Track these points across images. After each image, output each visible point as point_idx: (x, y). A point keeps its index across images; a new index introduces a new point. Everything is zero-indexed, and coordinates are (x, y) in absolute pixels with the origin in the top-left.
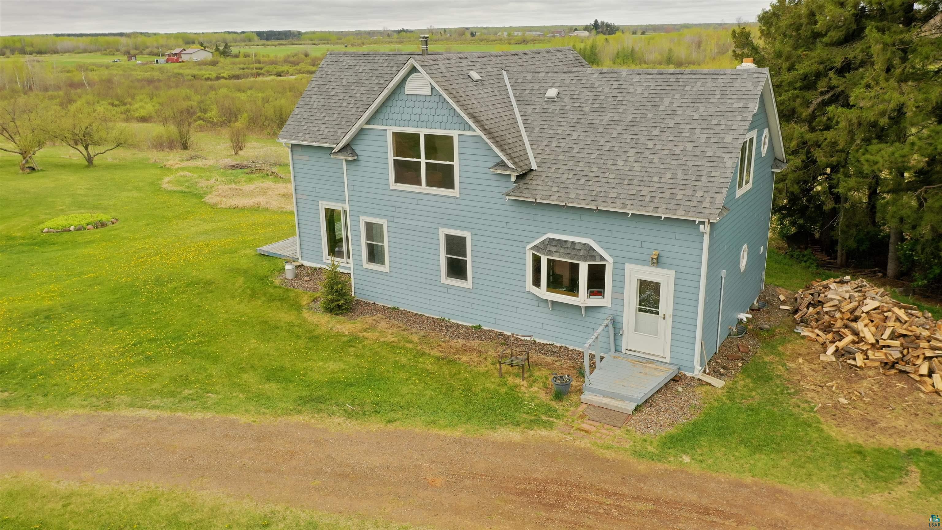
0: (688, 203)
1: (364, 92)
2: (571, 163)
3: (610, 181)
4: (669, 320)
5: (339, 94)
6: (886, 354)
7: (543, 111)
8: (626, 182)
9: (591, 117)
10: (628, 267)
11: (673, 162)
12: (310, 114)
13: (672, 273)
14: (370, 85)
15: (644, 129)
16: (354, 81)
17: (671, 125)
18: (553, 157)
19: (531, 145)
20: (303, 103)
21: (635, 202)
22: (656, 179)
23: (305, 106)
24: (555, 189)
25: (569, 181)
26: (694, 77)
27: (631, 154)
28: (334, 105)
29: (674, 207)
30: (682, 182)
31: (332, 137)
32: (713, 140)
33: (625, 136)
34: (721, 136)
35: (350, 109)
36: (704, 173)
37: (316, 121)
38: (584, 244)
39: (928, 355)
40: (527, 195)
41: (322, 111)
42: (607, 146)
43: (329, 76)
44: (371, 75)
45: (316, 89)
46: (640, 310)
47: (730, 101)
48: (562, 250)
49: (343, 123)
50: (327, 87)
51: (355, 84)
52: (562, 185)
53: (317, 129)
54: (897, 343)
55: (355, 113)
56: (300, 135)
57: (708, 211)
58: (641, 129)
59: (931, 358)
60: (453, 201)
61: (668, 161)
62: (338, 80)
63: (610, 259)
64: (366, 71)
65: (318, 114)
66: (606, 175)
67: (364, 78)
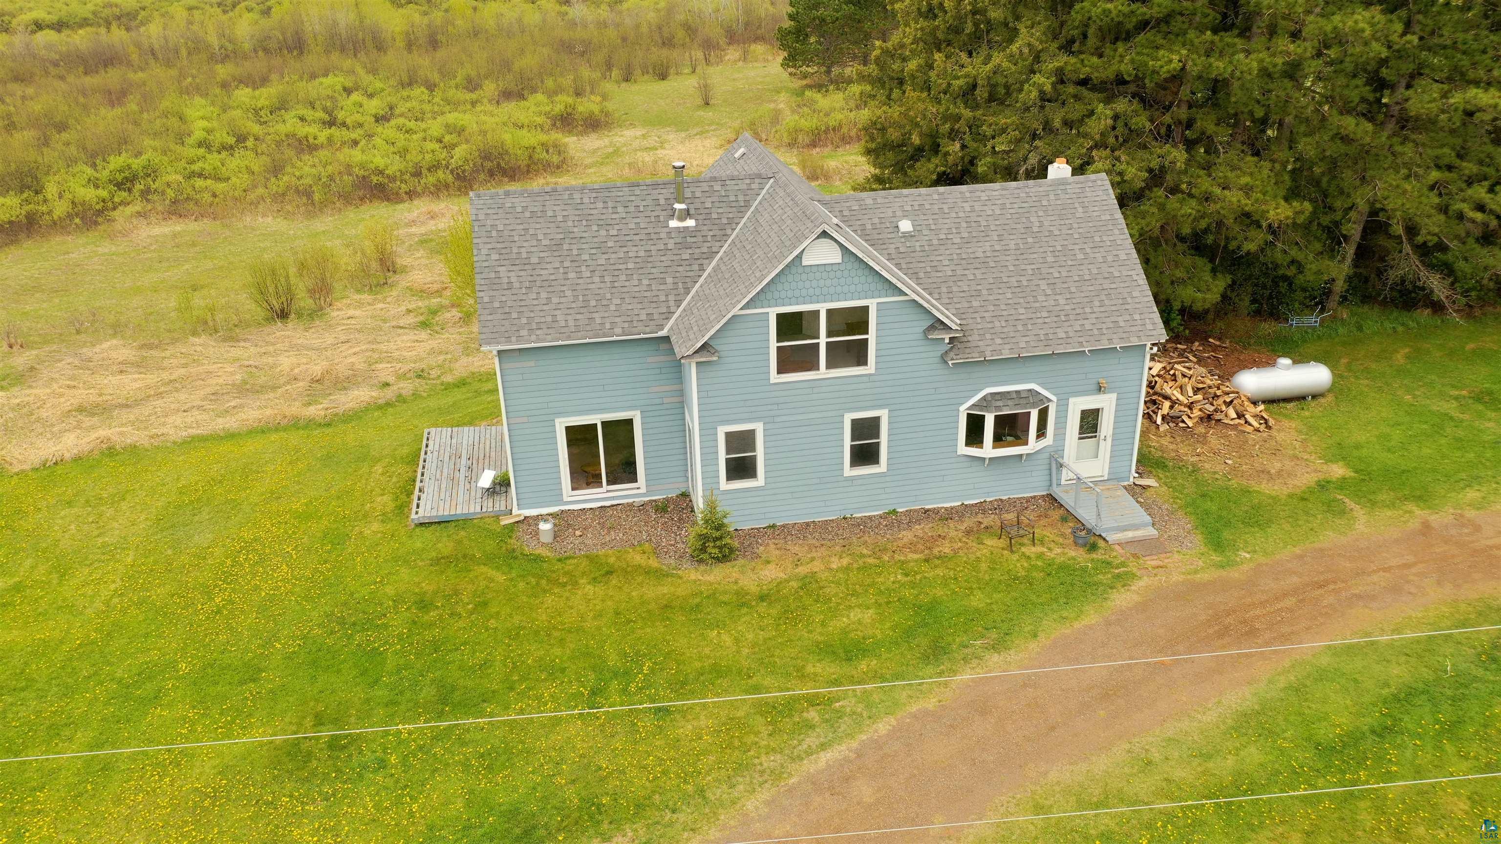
0: (1133, 329)
1: (594, 251)
2: (992, 308)
3: (1046, 320)
4: (1109, 440)
5: (548, 260)
6: (1200, 410)
7: (910, 250)
8: (1063, 318)
9: (970, 250)
10: (1072, 400)
11: (1091, 288)
12: (515, 297)
13: (1114, 396)
14: (596, 240)
15: (1035, 256)
16: (562, 236)
17: (1059, 248)
18: (966, 305)
19: (930, 294)
20: (487, 282)
21: (1088, 338)
22: (1088, 310)
23: (495, 287)
24: (999, 341)
25: (1005, 330)
26: (1041, 189)
27: (1043, 285)
28: (553, 277)
29: (1124, 335)
30: (1114, 308)
31: (588, 328)
32: (1110, 258)
33: (1023, 267)
34: (1115, 253)
35: (589, 281)
36: (1126, 295)
37: (539, 308)
38: (1030, 390)
39: (1228, 400)
40: (974, 355)
41: (535, 289)
42: (1013, 281)
43: (506, 233)
44: (584, 223)
45: (495, 257)
46: (1080, 438)
47: (1095, 214)
48: (1010, 403)
49: (593, 303)
50: (515, 250)
51: (567, 241)
52: (1003, 336)
53: (549, 319)
54: (1199, 397)
55: (602, 285)
56: (524, 333)
57: (1154, 333)
58: (1032, 256)
59: (1232, 402)
60: (865, 379)
61: (1084, 288)
62: (528, 237)
63: (1053, 398)
64: (572, 218)
65: (534, 296)
66: (1039, 315)
67: (576, 230)
